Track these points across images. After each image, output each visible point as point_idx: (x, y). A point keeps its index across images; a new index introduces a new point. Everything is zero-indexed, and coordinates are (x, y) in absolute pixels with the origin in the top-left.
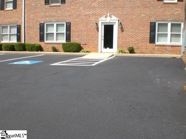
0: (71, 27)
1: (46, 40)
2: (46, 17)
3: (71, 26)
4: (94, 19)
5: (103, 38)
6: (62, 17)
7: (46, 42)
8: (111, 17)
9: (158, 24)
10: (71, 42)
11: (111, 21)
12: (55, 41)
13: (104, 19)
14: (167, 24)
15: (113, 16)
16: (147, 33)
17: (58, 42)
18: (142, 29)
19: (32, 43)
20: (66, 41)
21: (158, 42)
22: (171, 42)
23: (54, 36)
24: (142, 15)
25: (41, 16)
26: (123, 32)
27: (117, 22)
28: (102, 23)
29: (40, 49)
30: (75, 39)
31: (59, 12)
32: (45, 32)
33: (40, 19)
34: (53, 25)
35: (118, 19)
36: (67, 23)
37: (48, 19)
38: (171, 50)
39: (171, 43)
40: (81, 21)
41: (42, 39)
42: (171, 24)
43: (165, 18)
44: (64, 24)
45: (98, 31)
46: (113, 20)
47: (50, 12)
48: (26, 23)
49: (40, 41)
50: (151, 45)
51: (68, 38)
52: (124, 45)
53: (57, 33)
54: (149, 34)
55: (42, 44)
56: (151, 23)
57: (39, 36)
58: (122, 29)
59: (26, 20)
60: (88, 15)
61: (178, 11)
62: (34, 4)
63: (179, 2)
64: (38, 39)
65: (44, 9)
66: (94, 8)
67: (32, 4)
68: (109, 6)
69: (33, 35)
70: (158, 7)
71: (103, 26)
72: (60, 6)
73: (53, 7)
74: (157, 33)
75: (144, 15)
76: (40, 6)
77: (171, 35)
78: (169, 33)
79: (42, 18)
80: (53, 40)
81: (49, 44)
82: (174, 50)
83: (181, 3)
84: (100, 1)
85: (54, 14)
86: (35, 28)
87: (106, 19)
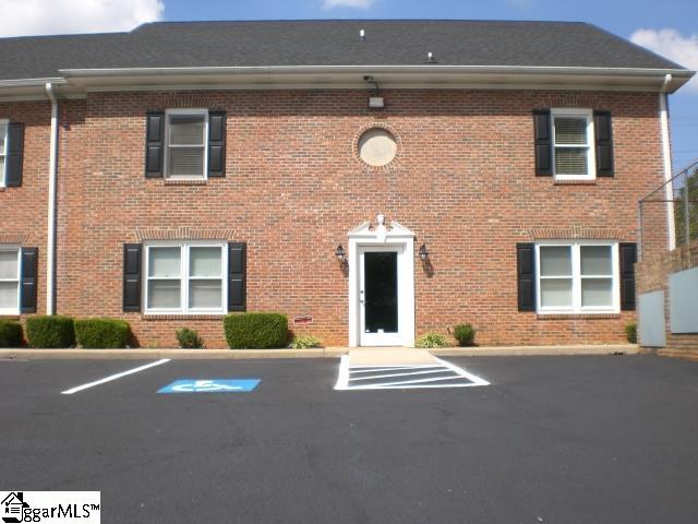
0: (249, 261)
1: (149, 307)
2: (150, 222)
3: (249, 254)
4: (332, 234)
5: (363, 297)
6: (214, 225)
7: (151, 314)
8: (389, 228)
9: (541, 248)
10: (249, 311)
11: (389, 241)
12: (183, 310)
13: (366, 231)
14: (568, 250)
15: (394, 223)
16: (509, 280)
17: (198, 311)
18: (492, 264)
19: (91, 317)
20: (230, 310)
21: (544, 308)
22: (583, 304)
23: (179, 290)
24: (491, 221)
25: (131, 219)
26: (430, 275)
27: (410, 242)
28: (359, 246)
29: (128, 339)
30: (260, 302)
31: (201, 205)
32: (146, 278)
33: (126, 228)
34: (178, 249)
35: (413, 233)
36: (231, 245)
37: (157, 228)
38: (587, 330)
39: (585, 307)
40: (286, 237)
41: (132, 301)
42: (582, 248)
43: (562, 228)
44: (219, 249)
45: (346, 274)
46: (395, 235)
47: (164, 205)
48: (59, 242)
49: (125, 310)
50: (525, 315)
51: (237, 298)
52: (438, 321)
53: (190, 281)
54: (516, 283)
55: (133, 320)
56: (519, 246)
57: (121, 290)
58: (426, 266)
59: (60, 229)
60: (311, 220)
61: (599, 207)
62: (101, 174)
63: (601, 179)
64: (114, 301)
65: (142, 192)
66: (328, 196)
67: (95, 174)
68: (383, 191)
69: (96, 288)
70: (537, 194)
71: (362, 257)
72: (205, 185)
73: (178, 189)
74: (539, 277)
75: (497, 221)
76: (126, 183)
77: (584, 281)
78: (576, 276)
79: (132, 223)
80: (177, 304)
81: (160, 320)
82: (594, 329)
83: (608, 181)
84: (351, 172)
85: (183, 211)
86: (104, 261)
87: (373, 233)
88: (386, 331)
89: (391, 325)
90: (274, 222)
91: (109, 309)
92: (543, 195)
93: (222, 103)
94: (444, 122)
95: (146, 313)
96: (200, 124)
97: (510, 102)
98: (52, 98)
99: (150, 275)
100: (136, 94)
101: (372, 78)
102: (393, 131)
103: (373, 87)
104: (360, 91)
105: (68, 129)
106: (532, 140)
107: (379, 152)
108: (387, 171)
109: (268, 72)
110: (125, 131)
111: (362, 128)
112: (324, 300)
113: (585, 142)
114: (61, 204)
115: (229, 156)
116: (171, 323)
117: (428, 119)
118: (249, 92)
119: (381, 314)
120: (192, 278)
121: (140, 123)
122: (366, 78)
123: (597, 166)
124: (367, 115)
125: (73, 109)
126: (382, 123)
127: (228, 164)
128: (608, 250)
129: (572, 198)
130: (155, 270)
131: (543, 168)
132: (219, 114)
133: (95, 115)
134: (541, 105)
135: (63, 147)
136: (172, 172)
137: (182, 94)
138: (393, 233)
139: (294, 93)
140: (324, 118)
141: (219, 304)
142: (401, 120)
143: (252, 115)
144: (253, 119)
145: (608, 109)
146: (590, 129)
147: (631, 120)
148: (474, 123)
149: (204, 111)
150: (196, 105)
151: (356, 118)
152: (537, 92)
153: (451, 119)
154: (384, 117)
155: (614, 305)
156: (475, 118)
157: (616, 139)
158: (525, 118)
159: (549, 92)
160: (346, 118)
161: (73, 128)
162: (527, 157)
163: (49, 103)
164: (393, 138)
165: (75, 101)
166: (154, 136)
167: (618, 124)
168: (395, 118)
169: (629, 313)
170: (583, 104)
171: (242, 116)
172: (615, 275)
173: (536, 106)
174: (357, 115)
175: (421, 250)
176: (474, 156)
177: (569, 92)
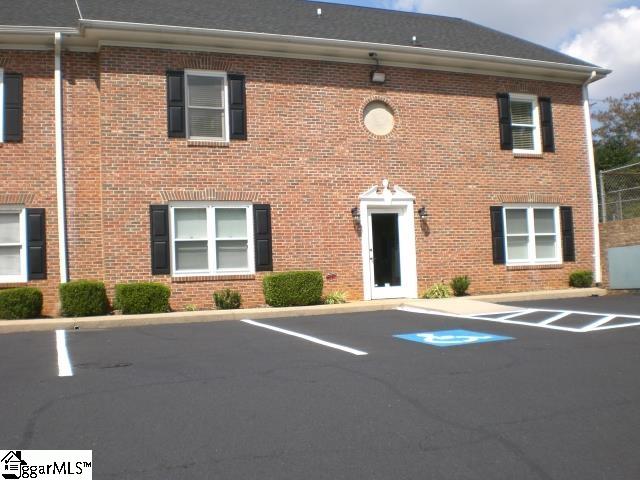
0: (274, 222)
1: (177, 268)
2: (179, 182)
3: (273, 216)
4: (345, 197)
5: (372, 255)
6: (239, 187)
7: (178, 276)
8: (393, 191)
9: (506, 210)
10: (276, 271)
12: (212, 270)
13: (375, 195)
14: (525, 211)
15: (396, 187)
16: (486, 238)
17: (226, 272)
18: (473, 225)
20: (257, 270)
21: (511, 261)
22: (537, 257)
23: (206, 251)
24: (470, 186)
25: (156, 179)
26: (427, 234)
27: (410, 205)
28: (369, 208)
29: (156, 300)
30: (286, 262)
31: (225, 167)
32: (173, 240)
33: (151, 189)
34: (204, 211)
35: (414, 197)
36: (256, 207)
37: (183, 189)
38: (541, 278)
40: (305, 199)
41: (161, 265)
42: (535, 211)
43: (521, 194)
44: (244, 211)
45: (360, 235)
46: (395, 198)
47: (189, 166)
48: (69, 202)
49: (154, 273)
50: (498, 267)
51: (264, 261)
53: (217, 242)
54: (490, 241)
55: (163, 283)
56: (492, 209)
57: (149, 252)
58: (424, 228)
59: (69, 189)
60: (325, 183)
61: (544, 176)
62: (121, 132)
63: (546, 154)
64: (142, 264)
65: (165, 152)
66: (341, 161)
67: (113, 131)
68: (385, 158)
69: (122, 251)
70: (503, 165)
71: (370, 217)
72: (228, 147)
73: (201, 150)
74: (506, 235)
75: (475, 187)
76: (148, 142)
77: (537, 237)
78: (532, 234)
79: (157, 184)
80: (205, 265)
81: (191, 282)
82: (547, 278)
83: (550, 156)
84: (358, 140)
85: (208, 172)
86: (129, 222)
87: (380, 197)
88: (391, 285)
89: (395, 280)
90: (294, 185)
91: (139, 272)
92: (508, 165)
93: (240, 70)
94: (430, 99)
95: (174, 276)
96: (217, 87)
97: (480, 85)
98: (58, 49)
99: (176, 237)
100: (153, 51)
101: (376, 55)
102: (392, 104)
103: (373, 63)
104: (363, 66)
105: (73, 83)
106: (497, 119)
107: (380, 122)
108: (388, 141)
110: (144, 88)
111: (366, 100)
112: (341, 258)
113: (531, 123)
114: (68, 162)
115: (249, 120)
116: (202, 284)
117: (420, 96)
118: (264, 58)
119: (387, 271)
120: (218, 239)
121: (160, 81)
122: (371, 55)
123: (543, 143)
124: (369, 88)
125: (85, 63)
126: (382, 97)
127: (249, 128)
128: (551, 212)
129: (527, 169)
130: (180, 232)
131: (507, 144)
132: (237, 81)
133: (111, 70)
134: (502, 89)
135: (68, 102)
136: (191, 135)
137: (200, 54)
138: (396, 196)
139: (306, 63)
140: (333, 89)
141: (244, 264)
142: (398, 95)
143: (268, 81)
144: (270, 85)
145: (548, 96)
146: (536, 112)
147: (564, 106)
148: (453, 101)
149: (223, 74)
150: (216, 67)
151: (360, 91)
152: (499, 78)
153: (436, 97)
154: (383, 91)
155: (556, 256)
156: (455, 97)
157: (555, 121)
158: (491, 100)
159: (508, 79)
160: (352, 90)
161: (78, 83)
162: (494, 133)
163: (51, 54)
164: (392, 111)
165: (77, 54)
166: (176, 100)
167: (555, 109)
168: (393, 93)
169: (570, 263)
170: (531, 91)
171: (260, 81)
172: (558, 233)
173: (498, 90)
174: (361, 88)
175: (421, 212)
176: (455, 130)
177: (521, 80)
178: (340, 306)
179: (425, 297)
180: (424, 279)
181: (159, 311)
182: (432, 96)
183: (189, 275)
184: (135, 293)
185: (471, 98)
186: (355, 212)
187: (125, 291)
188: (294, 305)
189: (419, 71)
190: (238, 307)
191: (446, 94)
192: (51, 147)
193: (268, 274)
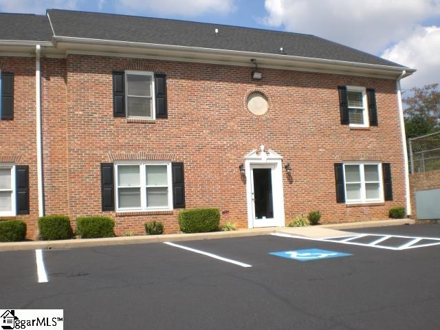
0: (186, 174)
1: (119, 207)
2: (121, 147)
3: (185, 170)
4: (235, 157)
5: (253, 197)
6: (162, 151)
7: (120, 212)
8: (268, 153)
9: (345, 166)
10: (187, 209)
11: (269, 161)
12: (143, 208)
13: (255, 156)
14: (358, 166)
15: (270, 151)
16: (331, 185)
17: (153, 209)
18: (323, 176)
20: (174, 207)
21: (349, 200)
22: (367, 198)
23: (139, 194)
24: (320, 150)
25: (105, 145)
26: (291, 182)
27: (280, 162)
28: (251, 164)
29: (105, 228)
30: (194, 202)
31: (152, 137)
32: (117, 187)
33: (101, 152)
34: (137, 167)
35: (282, 157)
36: (174, 165)
37: (123, 152)
38: (370, 212)
40: (208, 159)
41: (108, 204)
42: (365, 166)
43: (355, 155)
44: (165, 167)
45: (244, 182)
46: (271, 158)
47: (127, 136)
48: (45, 161)
49: (103, 210)
50: (340, 205)
51: (179, 201)
52: (296, 210)
53: (147, 188)
54: (335, 187)
55: (109, 216)
56: (335, 165)
57: (100, 196)
58: (289, 178)
59: (45, 152)
60: (221, 148)
61: (371, 142)
62: (81, 113)
63: (372, 127)
64: (95, 203)
65: (112, 127)
66: (232, 133)
67: (76, 113)
68: (263, 131)
69: (81, 195)
70: (342, 135)
71: (252, 171)
72: (154, 123)
73: (136, 125)
74: (345, 183)
75: (323, 150)
77: (366, 184)
78: (363, 182)
79: (106, 148)
80: (139, 204)
81: (129, 216)
82: (373, 212)
83: (375, 128)
84: (244, 118)
85: (141, 140)
86: (86, 175)
87: (259, 157)
88: (267, 218)
89: (270, 215)
90: (200, 149)
91: (93, 209)
92: (345, 135)
93: (163, 70)
94: (293, 90)
95: (117, 212)
96: (147, 82)
97: (326, 81)
98: (38, 56)
99: (119, 185)
101: (255, 60)
102: (266, 94)
103: (254, 66)
104: (247, 68)
105: (48, 79)
106: (339, 104)
107: (258, 106)
108: (264, 119)
109: (196, 51)
110: (97, 83)
111: (249, 91)
112: (232, 199)
113: (362, 106)
114: (45, 134)
115: (169, 105)
116: (137, 218)
117: (285, 88)
118: (180, 63)
119: (264, 208)
120: (148, 186)
121: (108, 78)
122: (252, 60)
123: (370, 120)
124: (251, 83)
125: (57, 65)
126: (260, 89)
127: (169, 110)
128: (376, 167)
129: (359, 138)
130: (121, 181)
131: (345, 121)
132: (161, 79)
133: (75, 71)
134: (341, 84)
135: (45, 93)
136: (129, 115)
137: (136, 60)
138: (270, 156)
139: (208, 66)
140: (227, 83)
141: (166, 203)
142: (270, 87)
143: (182, 79)
144: (183, 81)
145: (373, 88)
146: (365, 99)
147: (384, 95)
148: (309, 91)
149: (151, 74)
150: (146, 69)
151: (245, 85)
152: (340, 76)
153: (296, 89)
154: (260, 85)
155: (380, 197)
156: (309, 89)
157: (378, 105)
158: (334, 91)
159: (346, 76)
160: (239, 84)
161: (52, 79)
162: (336, 113)
163: (33, 60)
164: (266, 98)
165: (51, 59)
166: (119, 91)
167: (378, 96)
168: (267, 86)
169: (389, 202)
170: (361, 84)
171: (176, 78)
172: (381, 181)
173: (339, 84)
174: (246, 83)
175: (286, 167)
176: (310, 111)
177: (354, 77)
178: (232, 232)
179: (290, 226)
180: (289, 213)
181: (107, 236)
182: (294, 88)
183: (127, 211)
184: (91, 224)
185: (320, 90)
186: (241, 167)
187: (84, 222)
188: (200, 232)
189: (285, 71)
190: (161, 233)
191: (303, 86)
192: (33, 123)
193: (182, 210)
